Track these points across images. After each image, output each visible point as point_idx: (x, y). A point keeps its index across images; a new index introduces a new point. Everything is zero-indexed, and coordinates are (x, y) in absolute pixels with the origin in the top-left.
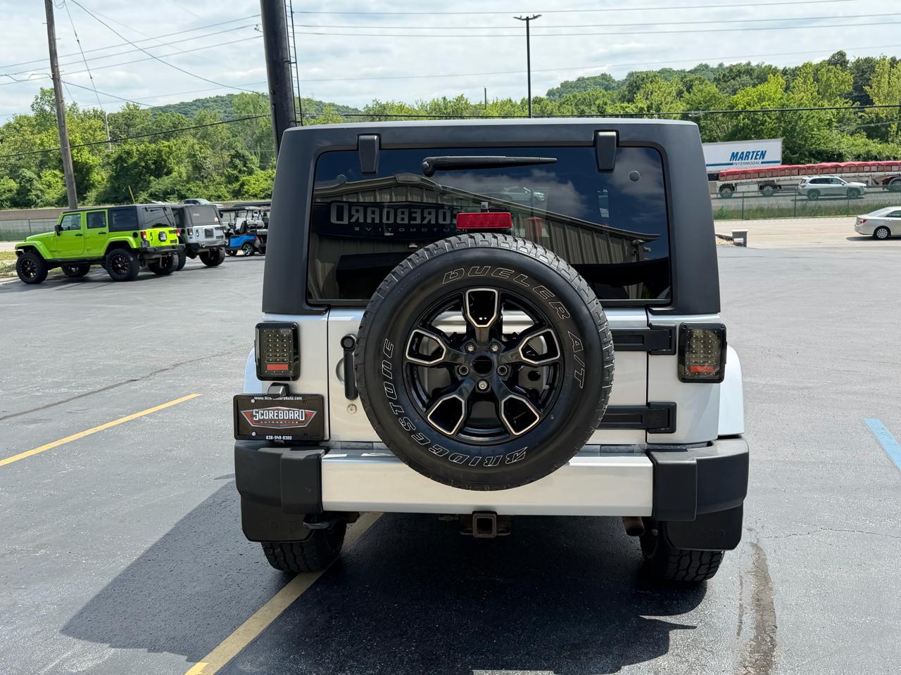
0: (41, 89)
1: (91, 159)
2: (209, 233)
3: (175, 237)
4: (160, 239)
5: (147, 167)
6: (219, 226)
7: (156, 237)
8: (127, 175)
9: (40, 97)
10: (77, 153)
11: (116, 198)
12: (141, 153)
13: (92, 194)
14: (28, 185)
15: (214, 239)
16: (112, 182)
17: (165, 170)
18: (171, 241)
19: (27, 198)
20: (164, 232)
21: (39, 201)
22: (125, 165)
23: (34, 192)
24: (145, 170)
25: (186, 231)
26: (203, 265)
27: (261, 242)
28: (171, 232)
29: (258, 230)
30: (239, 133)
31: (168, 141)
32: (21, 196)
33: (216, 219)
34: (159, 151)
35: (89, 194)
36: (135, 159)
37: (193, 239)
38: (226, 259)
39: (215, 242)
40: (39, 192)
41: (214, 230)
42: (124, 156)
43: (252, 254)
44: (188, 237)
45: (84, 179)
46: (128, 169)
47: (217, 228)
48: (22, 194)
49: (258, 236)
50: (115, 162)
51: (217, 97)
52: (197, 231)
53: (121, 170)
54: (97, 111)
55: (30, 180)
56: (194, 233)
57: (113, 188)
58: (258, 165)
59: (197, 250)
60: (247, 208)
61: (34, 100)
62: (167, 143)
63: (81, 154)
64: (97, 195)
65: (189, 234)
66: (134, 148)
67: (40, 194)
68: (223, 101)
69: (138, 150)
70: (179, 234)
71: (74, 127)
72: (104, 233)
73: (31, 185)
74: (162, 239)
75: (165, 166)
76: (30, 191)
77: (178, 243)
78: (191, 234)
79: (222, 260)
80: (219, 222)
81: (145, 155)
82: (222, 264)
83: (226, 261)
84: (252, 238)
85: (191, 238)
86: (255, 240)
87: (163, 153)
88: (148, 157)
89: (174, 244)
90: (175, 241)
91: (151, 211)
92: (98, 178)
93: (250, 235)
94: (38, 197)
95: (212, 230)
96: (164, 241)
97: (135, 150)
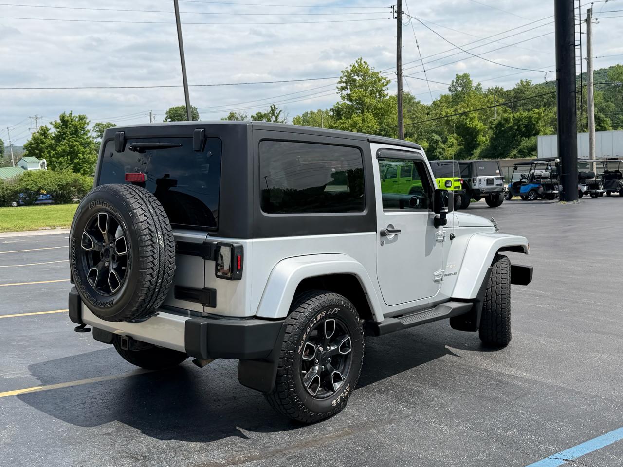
0: (457, 75)
1: (479, 125)
2: (490, 182)
3: (458, 184)
4: (446, 185)
5: (519, 129)
6: (499, 176)
7: (442, 184)
8: (504, 137)
9: (455, 81)
10: (470, 121)
11: (494, 154)
12: (516, 119)
13: (477, 152)
14: (434, 145)
15: (494, 186)
16: (492, 142)
17: (534, 132)
18: (455, 187)
19: (433, 154)
20: (450, 181)
21: (441, 156)
22: (503, 129)
23: (438, 150)
24: (518, 132)
25: (472, 180)
26: (487, 206)
27: (544, 189)
28: (455, 181)
29: (542, 180)
30: (611, 98)
31: (538, 109)
32: (430, 153)
33: (498, 171)
34: (530, 118)
35: (475, 151)
36: (510, 124)
37: (477, 186)
38: (504, 202)
39: (495, 189)
40: (441, 150)
41: (495, 180)
42: (503, 122)
43: (536, 199)
44: (473, 184)
45: (473, 140)
46: (505, 132)
47: (497, 178)
48: (430, 151)
49: (542, 184)
50: (496, 127)
51: (601, 69)
52: (480, 180)
53: (500, 133)
54: (498, 88)
55: (436, 142)
56: (477, 181)
57: (492, 146)
58: (611, 125)
59: (479, 194)
60: (536, 162)
61: (451, 83)
62: (537, 111)
63: (472, 122)
64: (481, 152)
65: (473, 183)
66: (511, 116)
67: (442, 152)
68: (605, 73)
69: (514, 117)
70: (462, 182)
71: (476, 102)
72: (410, 181)
73: (436, 146)
74: (447, 185)
75: (534, 129)
76: (435, 149)
77: (461, 189)
78: (475, 182)
79: (501, 203)
80: (500, 174)
81: (519, 121)
82: (501, 206)
83: (504, 204)
84: (537, 186)
85: (474, 185)
86: (538, 188)
87: (533, 120)
88: (521, 122)
89: (457, 189)
90: (459, 187)
91: (442, 165)
92: (484, 139)
93: (536, 184)
94: (440, 153)
95: (493, 179)
96: (450, 187)
97: (511, 117)
